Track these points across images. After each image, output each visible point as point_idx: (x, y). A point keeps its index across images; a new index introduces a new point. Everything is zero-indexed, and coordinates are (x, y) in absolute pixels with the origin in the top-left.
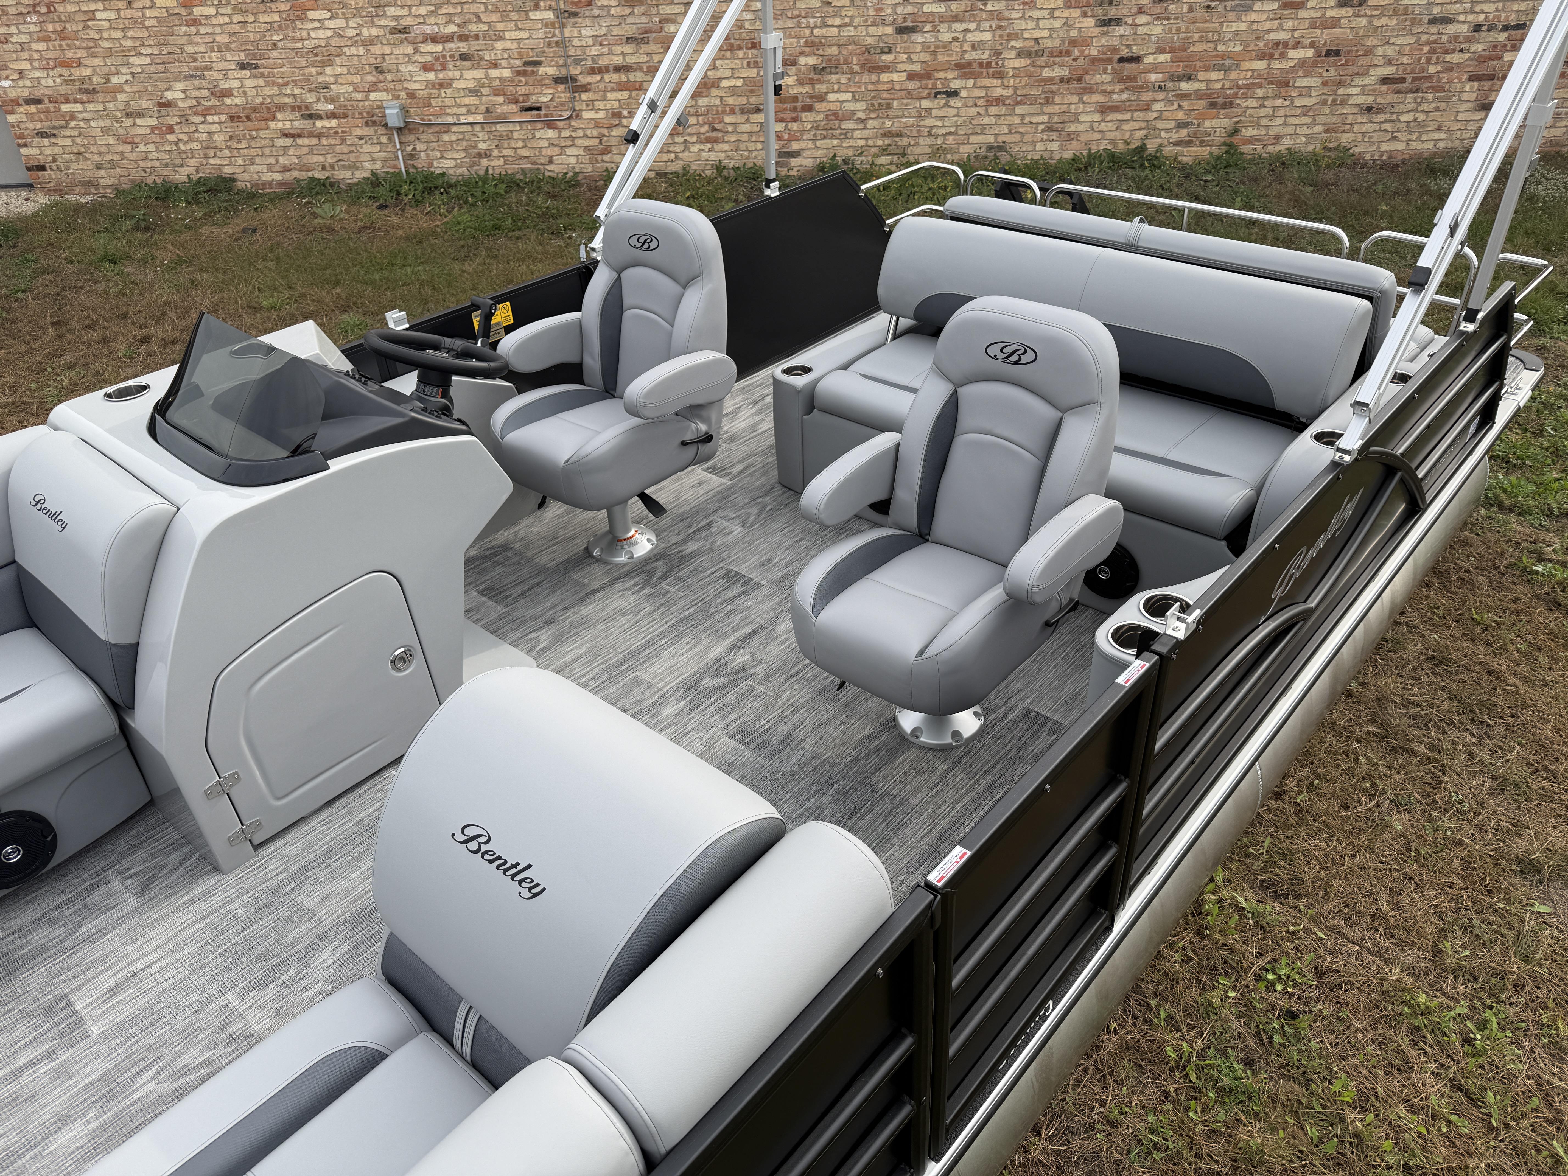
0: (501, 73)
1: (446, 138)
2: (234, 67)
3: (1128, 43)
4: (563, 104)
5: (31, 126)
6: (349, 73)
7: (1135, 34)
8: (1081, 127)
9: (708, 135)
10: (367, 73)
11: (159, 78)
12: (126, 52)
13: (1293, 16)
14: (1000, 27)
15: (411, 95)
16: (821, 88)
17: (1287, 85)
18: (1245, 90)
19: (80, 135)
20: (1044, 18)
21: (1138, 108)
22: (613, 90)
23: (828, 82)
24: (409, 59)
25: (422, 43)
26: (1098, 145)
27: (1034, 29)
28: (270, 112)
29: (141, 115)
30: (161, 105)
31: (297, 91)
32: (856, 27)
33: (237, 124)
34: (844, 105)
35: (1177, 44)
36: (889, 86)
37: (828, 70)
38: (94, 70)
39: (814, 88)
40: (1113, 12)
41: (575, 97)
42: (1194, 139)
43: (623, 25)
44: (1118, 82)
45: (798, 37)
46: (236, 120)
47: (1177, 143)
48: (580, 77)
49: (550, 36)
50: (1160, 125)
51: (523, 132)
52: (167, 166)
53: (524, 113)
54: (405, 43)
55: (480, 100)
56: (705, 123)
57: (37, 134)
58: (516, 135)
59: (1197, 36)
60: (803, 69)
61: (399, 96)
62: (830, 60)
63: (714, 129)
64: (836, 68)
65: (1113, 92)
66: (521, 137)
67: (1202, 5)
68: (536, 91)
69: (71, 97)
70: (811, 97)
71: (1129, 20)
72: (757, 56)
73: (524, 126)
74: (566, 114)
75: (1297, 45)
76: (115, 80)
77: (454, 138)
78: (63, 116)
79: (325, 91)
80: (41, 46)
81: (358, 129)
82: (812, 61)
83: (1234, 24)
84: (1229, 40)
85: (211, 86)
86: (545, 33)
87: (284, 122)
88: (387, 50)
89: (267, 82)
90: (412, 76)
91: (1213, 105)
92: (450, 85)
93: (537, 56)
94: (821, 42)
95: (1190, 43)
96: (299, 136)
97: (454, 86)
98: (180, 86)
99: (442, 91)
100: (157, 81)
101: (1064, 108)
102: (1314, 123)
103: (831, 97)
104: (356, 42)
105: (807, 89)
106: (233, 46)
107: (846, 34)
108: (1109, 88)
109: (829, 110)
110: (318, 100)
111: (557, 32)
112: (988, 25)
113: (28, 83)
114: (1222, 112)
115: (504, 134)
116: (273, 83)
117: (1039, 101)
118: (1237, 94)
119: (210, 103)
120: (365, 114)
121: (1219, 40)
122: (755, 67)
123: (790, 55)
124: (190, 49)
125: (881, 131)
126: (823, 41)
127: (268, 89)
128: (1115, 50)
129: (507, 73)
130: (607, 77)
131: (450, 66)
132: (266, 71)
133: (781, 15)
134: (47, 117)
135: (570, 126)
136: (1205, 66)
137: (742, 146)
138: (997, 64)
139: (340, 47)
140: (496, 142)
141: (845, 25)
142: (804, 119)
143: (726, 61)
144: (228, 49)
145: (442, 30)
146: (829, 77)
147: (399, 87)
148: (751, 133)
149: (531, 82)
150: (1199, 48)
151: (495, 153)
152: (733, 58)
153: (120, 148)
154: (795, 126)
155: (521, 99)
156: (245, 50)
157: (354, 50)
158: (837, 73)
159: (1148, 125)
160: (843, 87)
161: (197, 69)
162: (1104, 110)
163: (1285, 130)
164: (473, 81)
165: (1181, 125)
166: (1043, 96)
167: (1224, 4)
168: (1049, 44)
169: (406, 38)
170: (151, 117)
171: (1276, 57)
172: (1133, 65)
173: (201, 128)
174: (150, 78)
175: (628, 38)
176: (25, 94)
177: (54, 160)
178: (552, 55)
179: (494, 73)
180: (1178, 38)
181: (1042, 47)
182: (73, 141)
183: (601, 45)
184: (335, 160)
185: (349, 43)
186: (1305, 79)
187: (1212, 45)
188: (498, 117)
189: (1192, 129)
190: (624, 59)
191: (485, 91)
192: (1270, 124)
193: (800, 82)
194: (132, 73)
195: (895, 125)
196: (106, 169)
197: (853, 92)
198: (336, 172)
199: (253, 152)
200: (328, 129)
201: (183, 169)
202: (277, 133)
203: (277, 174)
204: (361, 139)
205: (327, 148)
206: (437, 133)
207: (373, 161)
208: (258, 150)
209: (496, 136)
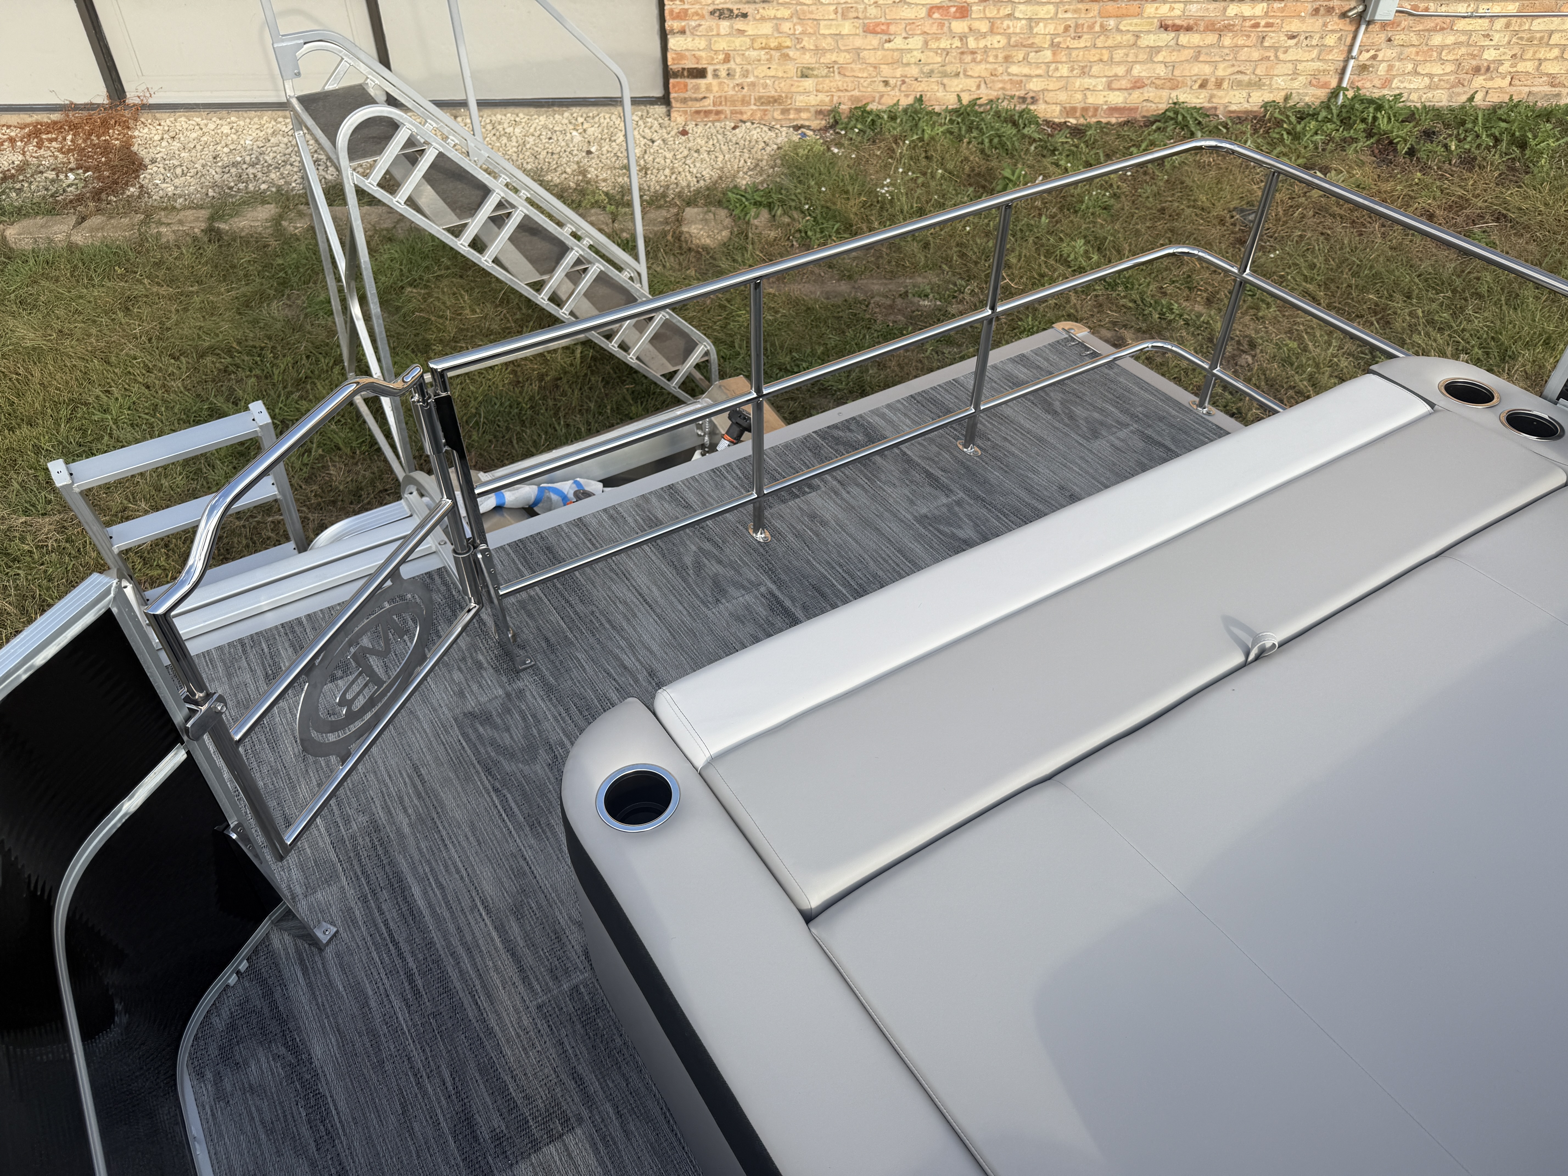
1: (1437, 39)
33: (1087, 6)
52: (930, 74)
77: (1450, 39)
81: (1295, 21)
96: (1189, 29)
140: (1516, 50)
151: (1506, 67)
153: (858, 42)
173: (1022, 11)
182: (777, 28)
196: (817, 76)
198: (1221, 93)
199: (1093, 55)
200: (1245, 19)
201: (955, 81)
202: (1152, 24)
203: (1117, 93)
204: (1293, 37)
205: (1227, 51)
206: (1428, 30)
207: (1295, 74)
208: (1104, 51)
209: (1521, 38)
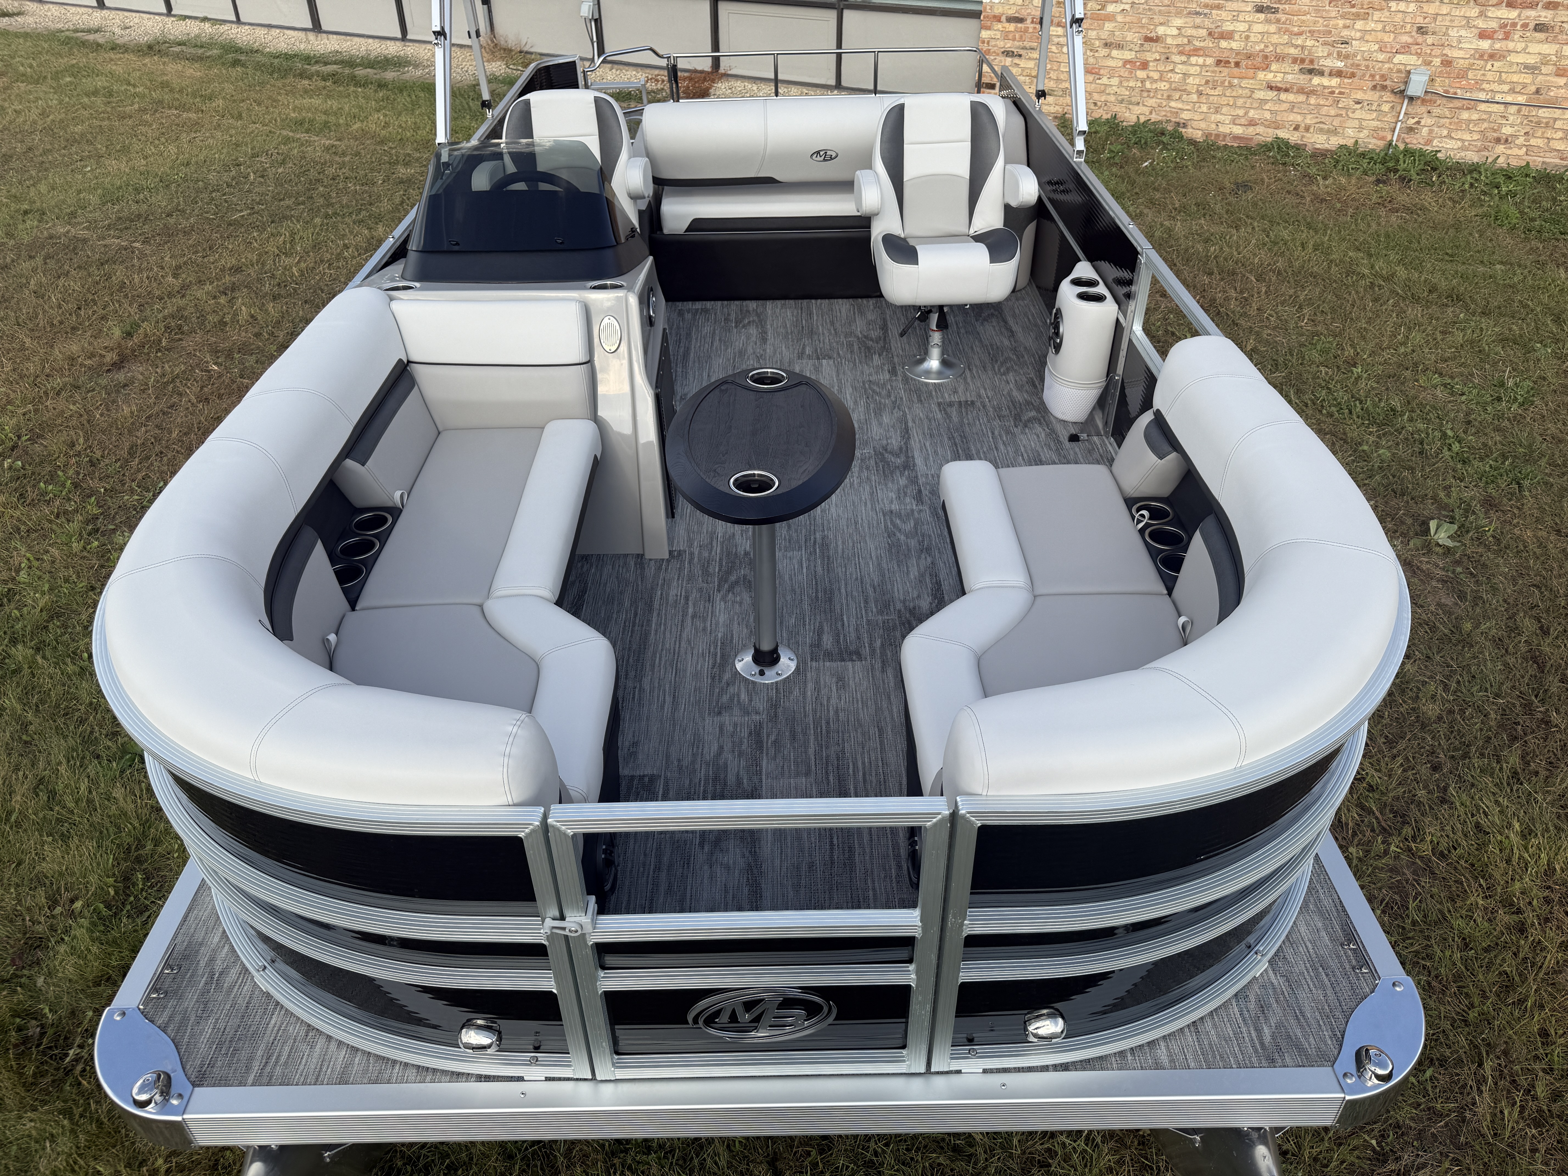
1: (1465, 115)
5: (1001, 44)
6: (1384, 30)
11: (1160, 11)
15: (1447, 63)
28: (1265, 61)
29: (1119, 47)
30: (1148, 39)
31: (1309, 43)
33: (1221, 69)
46: (1222, 64)
52: (1122, 102)
57: (1003, 53)
61: (1432, 62)
77: (1475, 116)
79: (1343, 46)
81: (1360, 92)
85: (1213, 26)
87: (1275, 74)
89: (1280, 29)
96: (1286, 90)
98: (1178, 22)
110: (1329, 55)
115: (1544, 121)
116: (1287, 30)
119: (1202, 44)
120: (1377, 77)
127: (1276, 36)
132: (1283, 17)
134: (1021, 37)
140: (1528, 129)
147: (1437, 51)
151: (1521, 140)
170: (1130, 50)
173: (1179, 68)
174: (1150, 10)
176: (1011, 12)
196: (1056, 96)
198: (1308, 135)
199: (1224, 100)
200: (1325, 87)
201: (1136, 108)
202: (1262, 84)
203: (1239, 127)
204: (1358, 103)
205: (1312, 107)
206: (1457, 108)
207: (1361, 128)
208: (1230, 99)
209: (1531, 121)
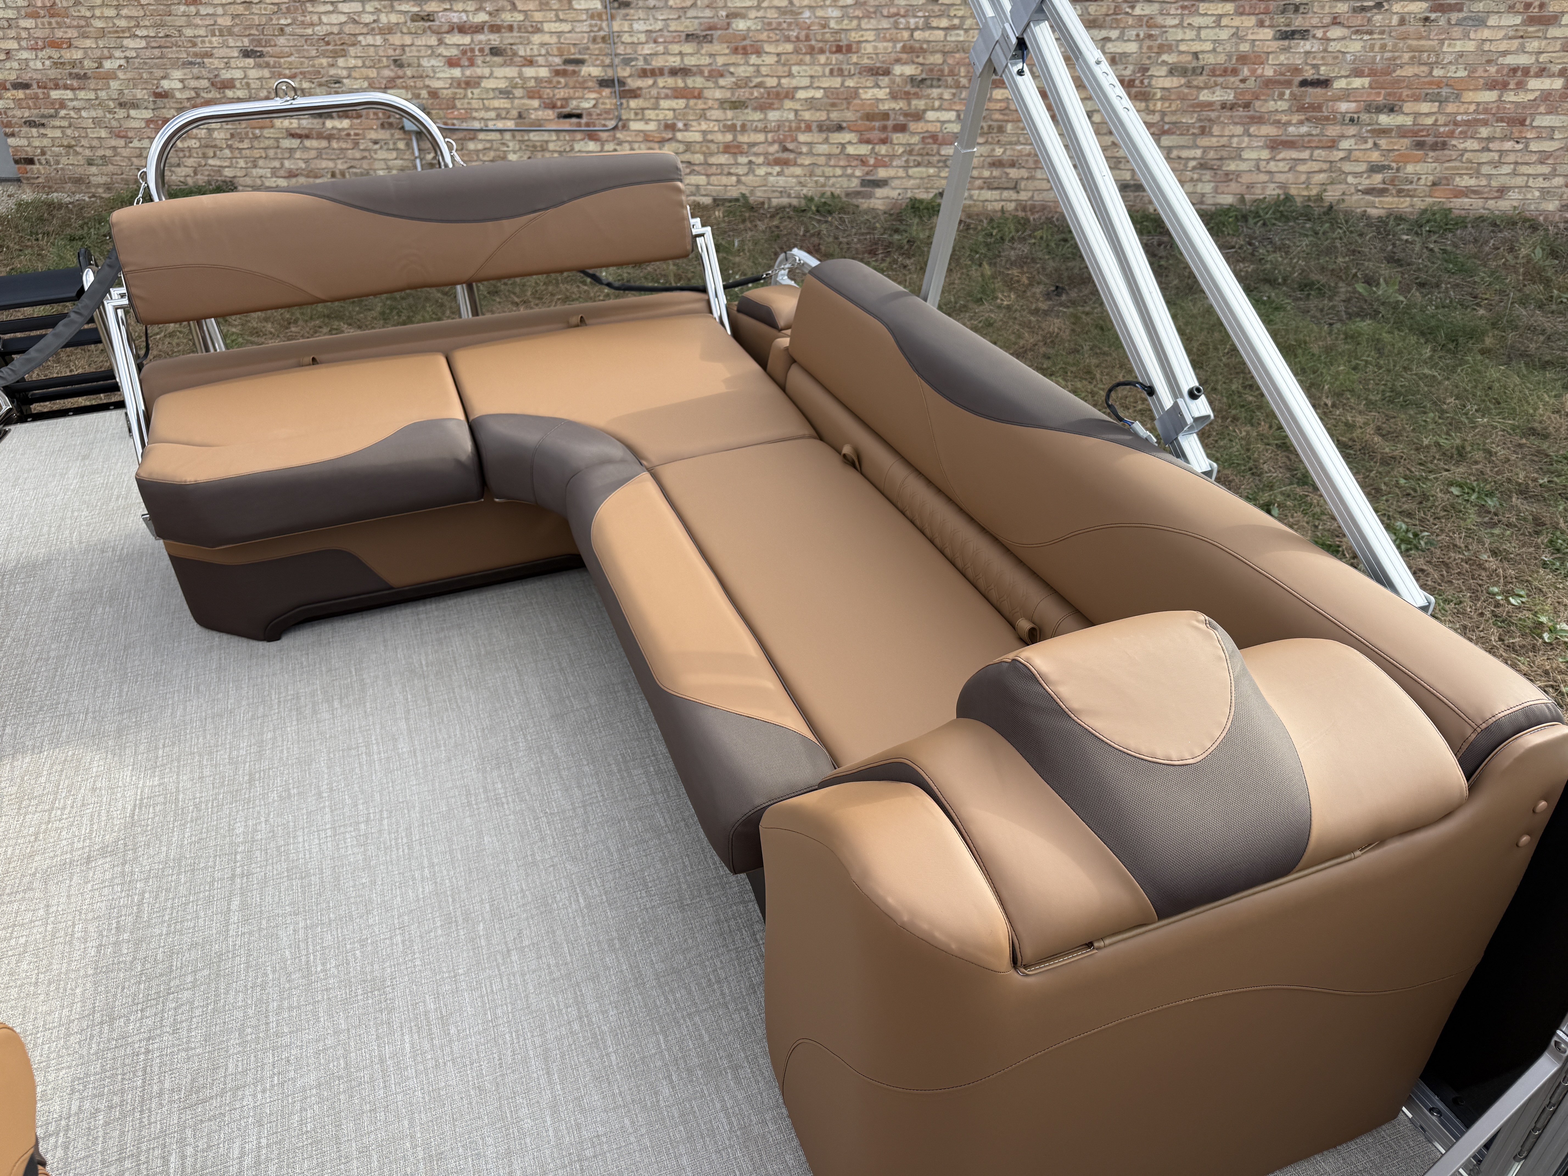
0: (537, 72)
2: (236, 54)
3: (1315, 62)
4: (607, 112)
7: (1325, 50)
8: (1243, 166)
9: (777, 155)
10: (385, 67)
12: (119, 33)
13: (1540, 34)
14: (1150, 36)
16: (919, 104)
17: (1522, 123)
18: (1465, 128)
19: (70, 126)
20: (1207, 27)
21: (1320, 145)
22: (667, 97)
23: (928, 97)
24: (433, 52)
25: (448, 32)
26: (1263, 188)
27: (1193, 40)
32: (966, 31)
34: (946, 125)
35: (1379, 67)
36: (1003, 105)
37: (929, 82)
38: (86, 53)
39: (909, 104)
40: (1298, 22)
41: (621, 104)
42: (1391, 187)
43: (683, 19)
44: (1297, 111)
45: (894, 41)
47: (1368, 191)
48: (629, 81)
49: (596, 29)
50: (1347, 167)
51: (560, 143)
53: (562, 120)
54: (429, 32)
55: (512, 103)
56: (774, 142)
58: (551, 146)
59: (1406, 56)
60: (898, 80)
62: (931, 70)
63: (785, 149)
64: (939, 80)
65: (1288, 123)
66: (558, 149)
67: (1418, 16)
68: (577, 95)
69: (61, 83)
70: (906, 115)
71: (1319, 33)
72: (842, 62)
73: (562, 135)
74: (611, 124)
75: (1542, 72)
76: (108, 65)
78: (52, 104)
80: (29, 23)
82: (909, 70)
83: (1458, 42)
84: (1450, 63)
86: (591, 26)
88: (408, 40)
90: (434, 72)
91: (1420, 145)
92: (477, 85)
93: (580, 53)
94: (921, 48)
95: (1397, 65)
97: (483, 85)
99: (469, 91)
100: (152, 67)
101: (1223, 141)
102: (1554, 174)
103: (931, 115)
104: (373, 29)
105: (901, 105)
106: (236, 30)
107: (953, 39)
108: (1284, 118)
109: (927, 131)
111: (604, 24)
112: (1134, 33)
113: (15, 65)
114: (1431, 154)
117: (1192, 131)
118: (1453, 132)
121: (1436, 62)
122: (839, 75)
123: (883, 62)
124: (189, 32)
125: (989, 160)
126: (925, 46)
128: (1296, 70)
129: (544, 72)
130: (661, 82)
131: (479, 61)
133: (875, 13)
135: (615, 138)
136: (1413, 95)
137: (818, 171)
138: (1142, 82)
139: (355, 35)
141: (954, 28)
142: (895, 141)
143: (804, 67)
144: (231, 33)
145: (471, 18)
146: (929, 91)
148: (829, 156)
149: (571, 84)
150: (1408, 71)
152: (812, 64)
154: (883, 149)
155: (559, 104)
156: (249, 35)
157: (370, 40)
158: (939, 87)
159: (1331, 167)
160: (946, 105)
161: (196, 55)
162: (1275, 145)
163: (1513, 181)
164: (503, 80)
165: (1374, 169)
166: (1197, 125)
167: (1447, 16)
168: (1211, 59)
169: (429, 27)
171: (1511, 86)
172: (1319, 91)
175: (688, 35)
177: (43, 153)
178: (597, 52)
179: (529, 72)
180: (1382, 58)
181: (1201, 63)
183: (655, 42)
184: (345, 166)
185: (365, 31)
186: (1548, 117)
187: (1426, 69)
188: (532, 124)
189: (1388, 174)
190: (682, 60)
191: (518, 93)
192: (1494, 172)
193: (894, 96)
194: (126, 57)
195: (1008, 153)
197: (957, 111)
